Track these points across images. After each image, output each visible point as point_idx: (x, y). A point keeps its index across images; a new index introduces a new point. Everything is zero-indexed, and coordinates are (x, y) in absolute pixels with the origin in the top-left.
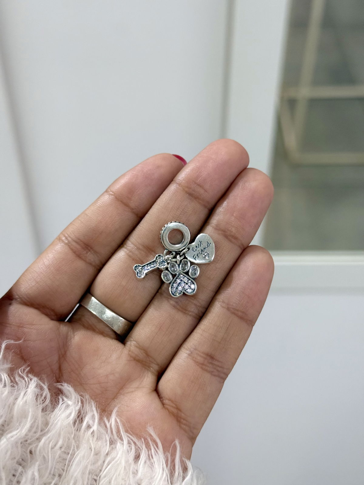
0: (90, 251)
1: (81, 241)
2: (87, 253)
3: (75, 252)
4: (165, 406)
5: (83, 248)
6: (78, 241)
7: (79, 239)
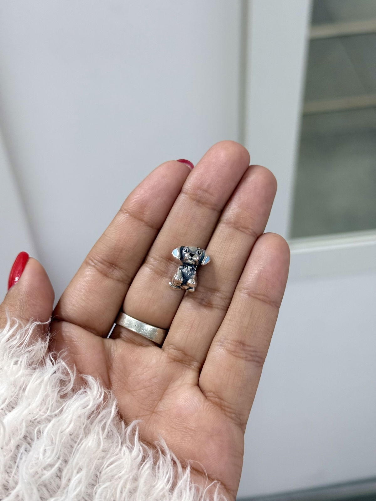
0: (115, 268)
1: (105, 261)
2: (113, 271)
3: (101, 272)
4: (208, 398)
5: (108, 267)
6: (103, 262)
7: (103, 260)
